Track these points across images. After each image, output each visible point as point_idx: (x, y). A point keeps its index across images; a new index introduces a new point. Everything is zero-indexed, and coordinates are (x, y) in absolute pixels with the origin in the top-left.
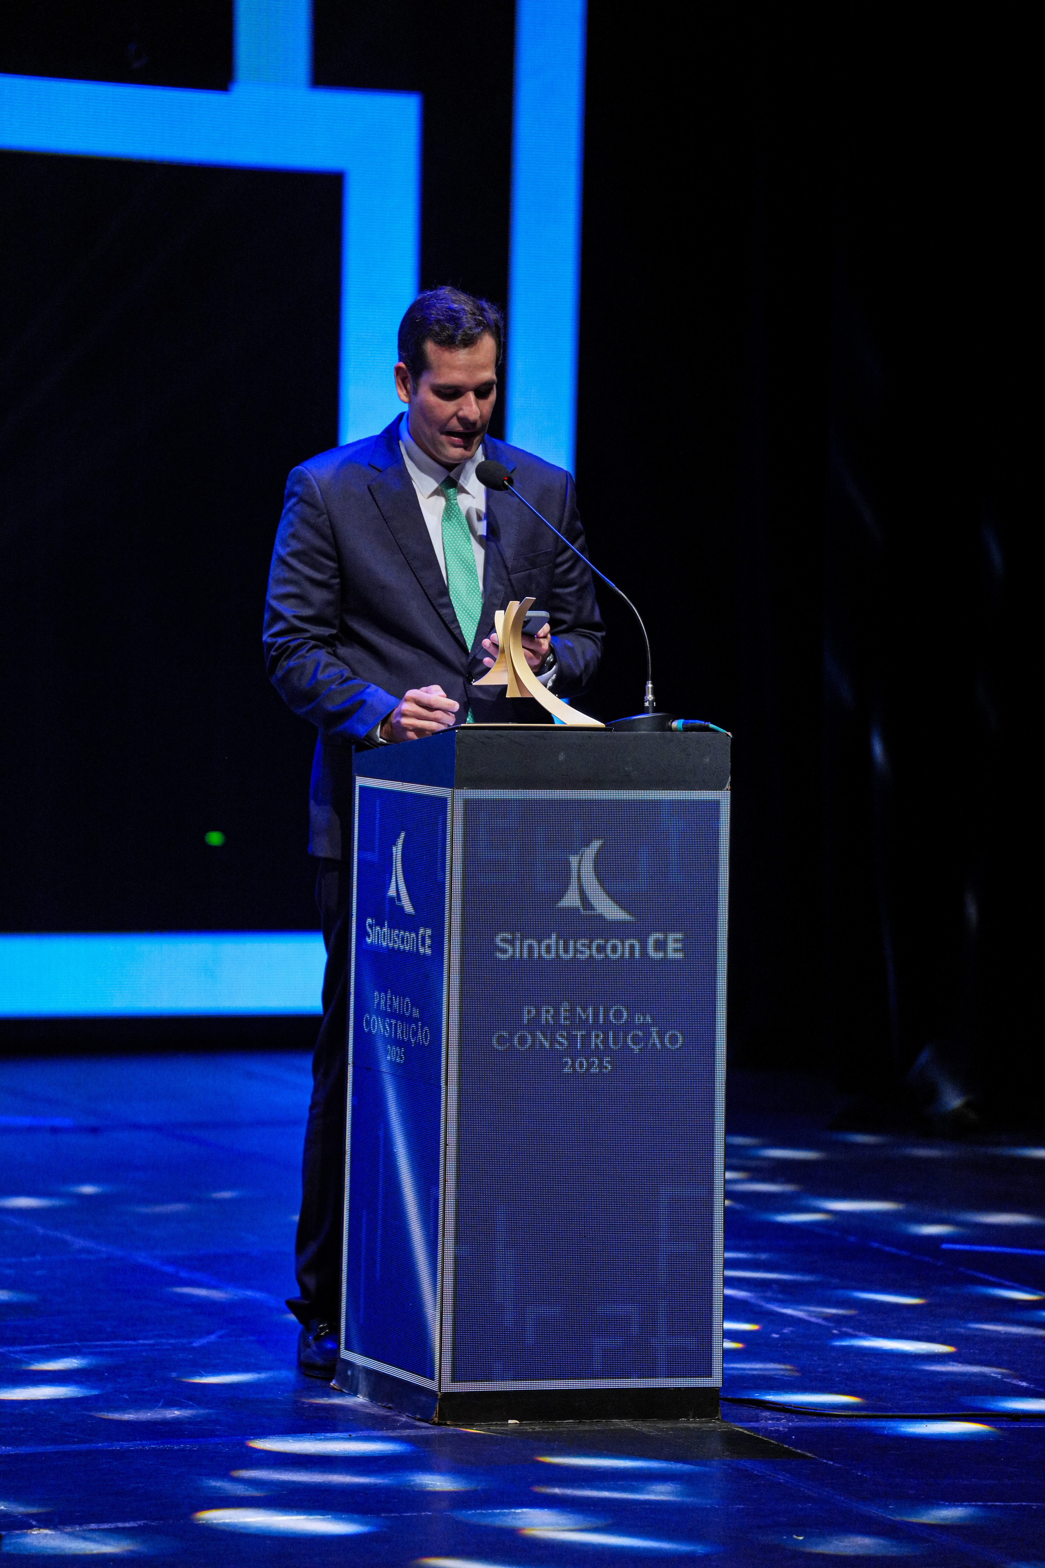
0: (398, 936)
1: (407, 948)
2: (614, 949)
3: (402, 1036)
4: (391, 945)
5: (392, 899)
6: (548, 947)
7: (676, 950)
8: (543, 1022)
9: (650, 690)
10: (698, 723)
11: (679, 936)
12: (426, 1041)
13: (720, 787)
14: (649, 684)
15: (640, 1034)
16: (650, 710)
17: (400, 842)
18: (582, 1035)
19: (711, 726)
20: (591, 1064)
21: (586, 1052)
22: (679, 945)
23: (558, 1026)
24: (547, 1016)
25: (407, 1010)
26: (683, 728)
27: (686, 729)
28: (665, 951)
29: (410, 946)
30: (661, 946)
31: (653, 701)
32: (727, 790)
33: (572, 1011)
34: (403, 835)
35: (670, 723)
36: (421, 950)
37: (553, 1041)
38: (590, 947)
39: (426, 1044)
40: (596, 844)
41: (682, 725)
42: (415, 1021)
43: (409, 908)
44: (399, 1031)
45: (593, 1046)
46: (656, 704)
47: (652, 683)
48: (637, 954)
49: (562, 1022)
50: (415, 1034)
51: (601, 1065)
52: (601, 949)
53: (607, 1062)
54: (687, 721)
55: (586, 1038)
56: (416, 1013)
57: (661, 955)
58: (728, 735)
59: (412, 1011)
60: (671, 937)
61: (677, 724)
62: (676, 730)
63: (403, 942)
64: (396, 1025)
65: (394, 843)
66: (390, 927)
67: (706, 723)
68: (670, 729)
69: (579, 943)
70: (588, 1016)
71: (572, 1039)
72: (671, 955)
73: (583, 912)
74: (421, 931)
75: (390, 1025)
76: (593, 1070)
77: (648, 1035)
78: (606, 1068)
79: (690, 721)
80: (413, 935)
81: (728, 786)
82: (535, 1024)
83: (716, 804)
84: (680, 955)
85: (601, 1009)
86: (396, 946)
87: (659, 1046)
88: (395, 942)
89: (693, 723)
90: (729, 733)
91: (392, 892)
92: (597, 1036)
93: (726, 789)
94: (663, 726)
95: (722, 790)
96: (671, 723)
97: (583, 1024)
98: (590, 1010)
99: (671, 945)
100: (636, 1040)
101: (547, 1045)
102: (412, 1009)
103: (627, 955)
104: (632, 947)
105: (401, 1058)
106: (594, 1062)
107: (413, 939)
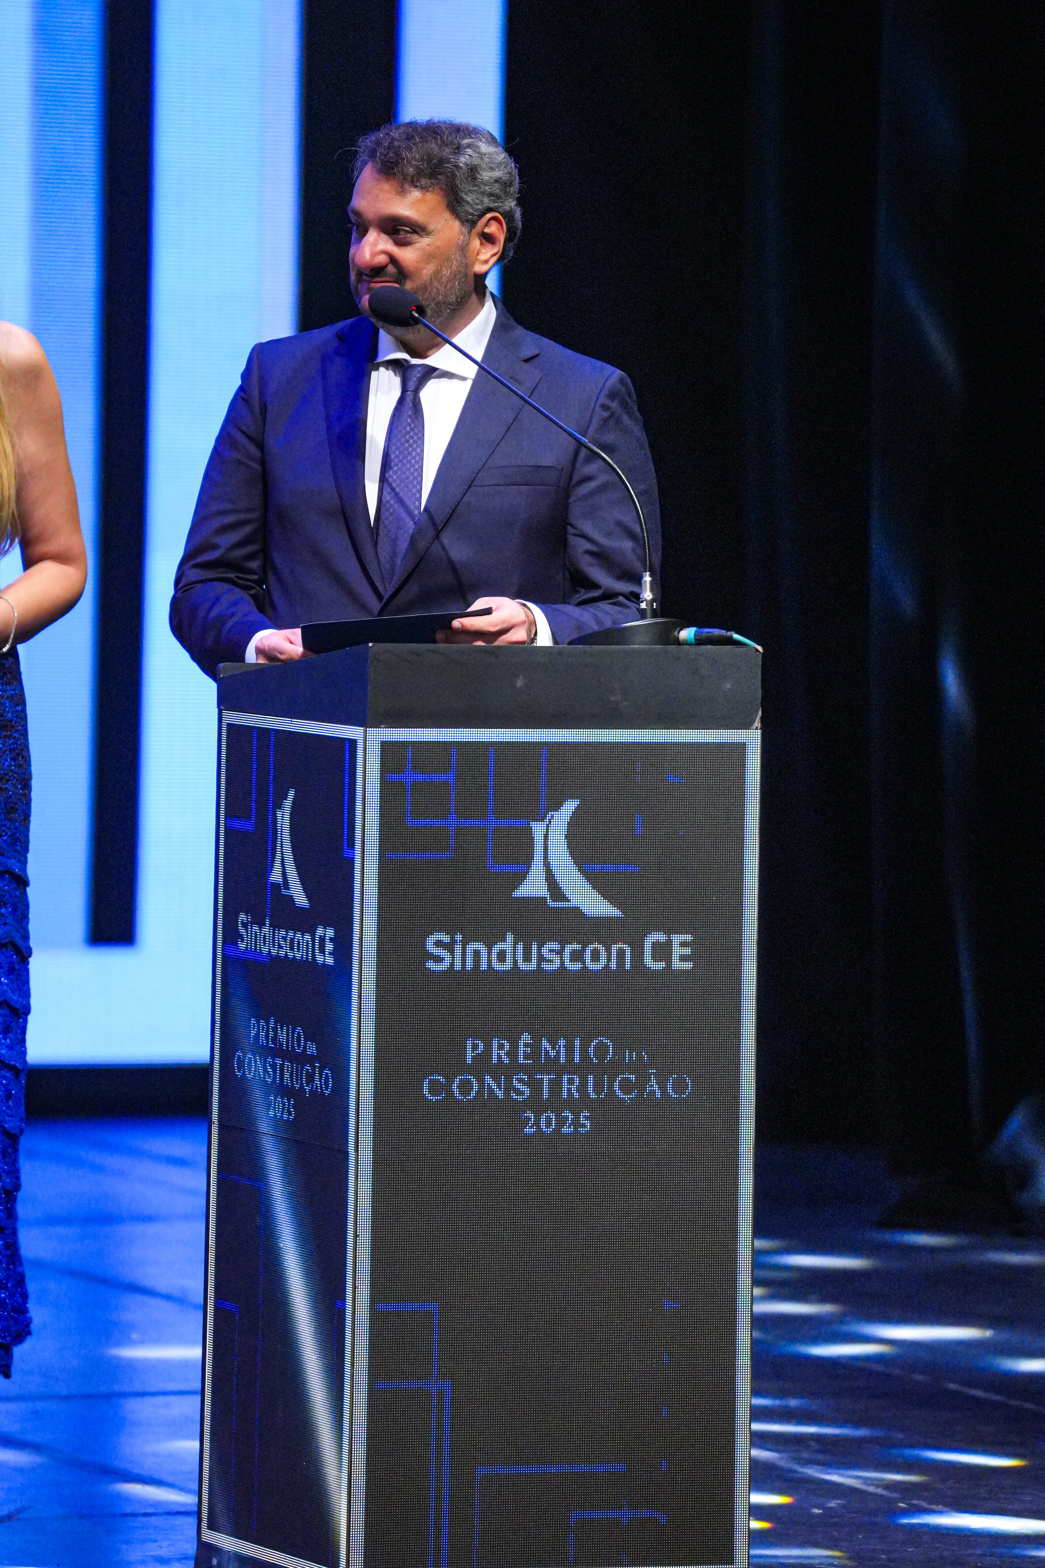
0: (285, 938)
1: (298, 956)
2: (595, 956)
3: (292, 1081)
4: (274, 952)
5: (276, 886)
6: (502, 957)
7: (683, 958)
8: (495, 1060)
9: (648, 585)
10: (717, 632)
11: (689, 938)
12: (326, 1089)
13: (747, 726)
14: (646, 575)
15: (633, 1077)
16: (649, 613)
17: (288, 803)
18: (550, 1080)
19: (736, 636)
20: (561, 1122)
21: (556, 1103)
22: (688, 951)
23: (515, 1067)
24: (499, 1052)
25: (299, 1046)
26: (695, 640)
27: (700, 641)
28: (669, 960)
29: (303, 953)
30: (662, 951)
31: (653, 601)
32: (757, 728)
33: (536, 1047)
34: (291, 793)
35: (676, 633)
36: (320, 959)
37: (509, 1087)
38: (560, 952)
39: (327, 1092)
40: (570, 807)
41: (694, 635)
42: (311, 1059)
43: (301, 899)
44: (287, 1075)
45: (565, 1095)
46: (656, 606)
47: (651, 576)
48: (628, 966)
49: (521, 1060)
50: (310, 1078)
51: (576, 1123)
52: (577, 956)
53: (586, 1118)
54: (702, 630)
55: (556, 1085)
56: (312, 1049)
57: (662, 965)
58: (757, 650)
59: (305, 1047)
60: (677, 939)
61: (687, 634)
62: (686, 643)
63: (292, 949)
64: (282, 1066)
65: (280, 806)
66: (274, 926)
67: (729, 633)
68: (678, 642)
69: (545, 951)
70: (558, 1052)
71: (536, 1086)
72: (677, 964)
73: (551, 904)
74: (320, 931)
75: (274, 1066)
76: (565, 1130)
77: (644, 1079)
78: (584, 1126)
79: (706, 630)
80: (308, 937)
81: (757, 723)
82: (482, 1065)
83: (741, 748)
84: (688, 965)
85: (577, 1043)
86: (282, 953)
87: (658, 1095)
88: (280, 947)
89: (709, 632)
90: (760, 648)
91: (276, 876)
92: (571, 1082)
93: (754, 728)
94: (667, 637)
95: (749, 729)
96: (679, 633)
97: (552, 1065)
98: (562, 1042)
99: (677, 951)
100: (626, 1087)
101: (500, 1094)
102: (305, 1043)
103: (613, 965)
104: (621, 953)
105: (290, 1113)
106: (567, 1117)
107: (307, 943)
